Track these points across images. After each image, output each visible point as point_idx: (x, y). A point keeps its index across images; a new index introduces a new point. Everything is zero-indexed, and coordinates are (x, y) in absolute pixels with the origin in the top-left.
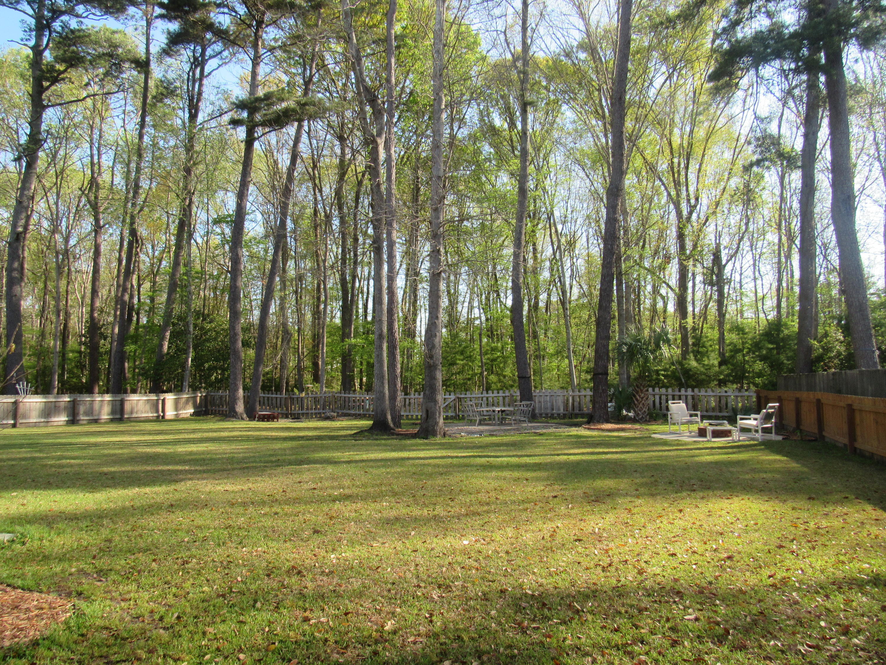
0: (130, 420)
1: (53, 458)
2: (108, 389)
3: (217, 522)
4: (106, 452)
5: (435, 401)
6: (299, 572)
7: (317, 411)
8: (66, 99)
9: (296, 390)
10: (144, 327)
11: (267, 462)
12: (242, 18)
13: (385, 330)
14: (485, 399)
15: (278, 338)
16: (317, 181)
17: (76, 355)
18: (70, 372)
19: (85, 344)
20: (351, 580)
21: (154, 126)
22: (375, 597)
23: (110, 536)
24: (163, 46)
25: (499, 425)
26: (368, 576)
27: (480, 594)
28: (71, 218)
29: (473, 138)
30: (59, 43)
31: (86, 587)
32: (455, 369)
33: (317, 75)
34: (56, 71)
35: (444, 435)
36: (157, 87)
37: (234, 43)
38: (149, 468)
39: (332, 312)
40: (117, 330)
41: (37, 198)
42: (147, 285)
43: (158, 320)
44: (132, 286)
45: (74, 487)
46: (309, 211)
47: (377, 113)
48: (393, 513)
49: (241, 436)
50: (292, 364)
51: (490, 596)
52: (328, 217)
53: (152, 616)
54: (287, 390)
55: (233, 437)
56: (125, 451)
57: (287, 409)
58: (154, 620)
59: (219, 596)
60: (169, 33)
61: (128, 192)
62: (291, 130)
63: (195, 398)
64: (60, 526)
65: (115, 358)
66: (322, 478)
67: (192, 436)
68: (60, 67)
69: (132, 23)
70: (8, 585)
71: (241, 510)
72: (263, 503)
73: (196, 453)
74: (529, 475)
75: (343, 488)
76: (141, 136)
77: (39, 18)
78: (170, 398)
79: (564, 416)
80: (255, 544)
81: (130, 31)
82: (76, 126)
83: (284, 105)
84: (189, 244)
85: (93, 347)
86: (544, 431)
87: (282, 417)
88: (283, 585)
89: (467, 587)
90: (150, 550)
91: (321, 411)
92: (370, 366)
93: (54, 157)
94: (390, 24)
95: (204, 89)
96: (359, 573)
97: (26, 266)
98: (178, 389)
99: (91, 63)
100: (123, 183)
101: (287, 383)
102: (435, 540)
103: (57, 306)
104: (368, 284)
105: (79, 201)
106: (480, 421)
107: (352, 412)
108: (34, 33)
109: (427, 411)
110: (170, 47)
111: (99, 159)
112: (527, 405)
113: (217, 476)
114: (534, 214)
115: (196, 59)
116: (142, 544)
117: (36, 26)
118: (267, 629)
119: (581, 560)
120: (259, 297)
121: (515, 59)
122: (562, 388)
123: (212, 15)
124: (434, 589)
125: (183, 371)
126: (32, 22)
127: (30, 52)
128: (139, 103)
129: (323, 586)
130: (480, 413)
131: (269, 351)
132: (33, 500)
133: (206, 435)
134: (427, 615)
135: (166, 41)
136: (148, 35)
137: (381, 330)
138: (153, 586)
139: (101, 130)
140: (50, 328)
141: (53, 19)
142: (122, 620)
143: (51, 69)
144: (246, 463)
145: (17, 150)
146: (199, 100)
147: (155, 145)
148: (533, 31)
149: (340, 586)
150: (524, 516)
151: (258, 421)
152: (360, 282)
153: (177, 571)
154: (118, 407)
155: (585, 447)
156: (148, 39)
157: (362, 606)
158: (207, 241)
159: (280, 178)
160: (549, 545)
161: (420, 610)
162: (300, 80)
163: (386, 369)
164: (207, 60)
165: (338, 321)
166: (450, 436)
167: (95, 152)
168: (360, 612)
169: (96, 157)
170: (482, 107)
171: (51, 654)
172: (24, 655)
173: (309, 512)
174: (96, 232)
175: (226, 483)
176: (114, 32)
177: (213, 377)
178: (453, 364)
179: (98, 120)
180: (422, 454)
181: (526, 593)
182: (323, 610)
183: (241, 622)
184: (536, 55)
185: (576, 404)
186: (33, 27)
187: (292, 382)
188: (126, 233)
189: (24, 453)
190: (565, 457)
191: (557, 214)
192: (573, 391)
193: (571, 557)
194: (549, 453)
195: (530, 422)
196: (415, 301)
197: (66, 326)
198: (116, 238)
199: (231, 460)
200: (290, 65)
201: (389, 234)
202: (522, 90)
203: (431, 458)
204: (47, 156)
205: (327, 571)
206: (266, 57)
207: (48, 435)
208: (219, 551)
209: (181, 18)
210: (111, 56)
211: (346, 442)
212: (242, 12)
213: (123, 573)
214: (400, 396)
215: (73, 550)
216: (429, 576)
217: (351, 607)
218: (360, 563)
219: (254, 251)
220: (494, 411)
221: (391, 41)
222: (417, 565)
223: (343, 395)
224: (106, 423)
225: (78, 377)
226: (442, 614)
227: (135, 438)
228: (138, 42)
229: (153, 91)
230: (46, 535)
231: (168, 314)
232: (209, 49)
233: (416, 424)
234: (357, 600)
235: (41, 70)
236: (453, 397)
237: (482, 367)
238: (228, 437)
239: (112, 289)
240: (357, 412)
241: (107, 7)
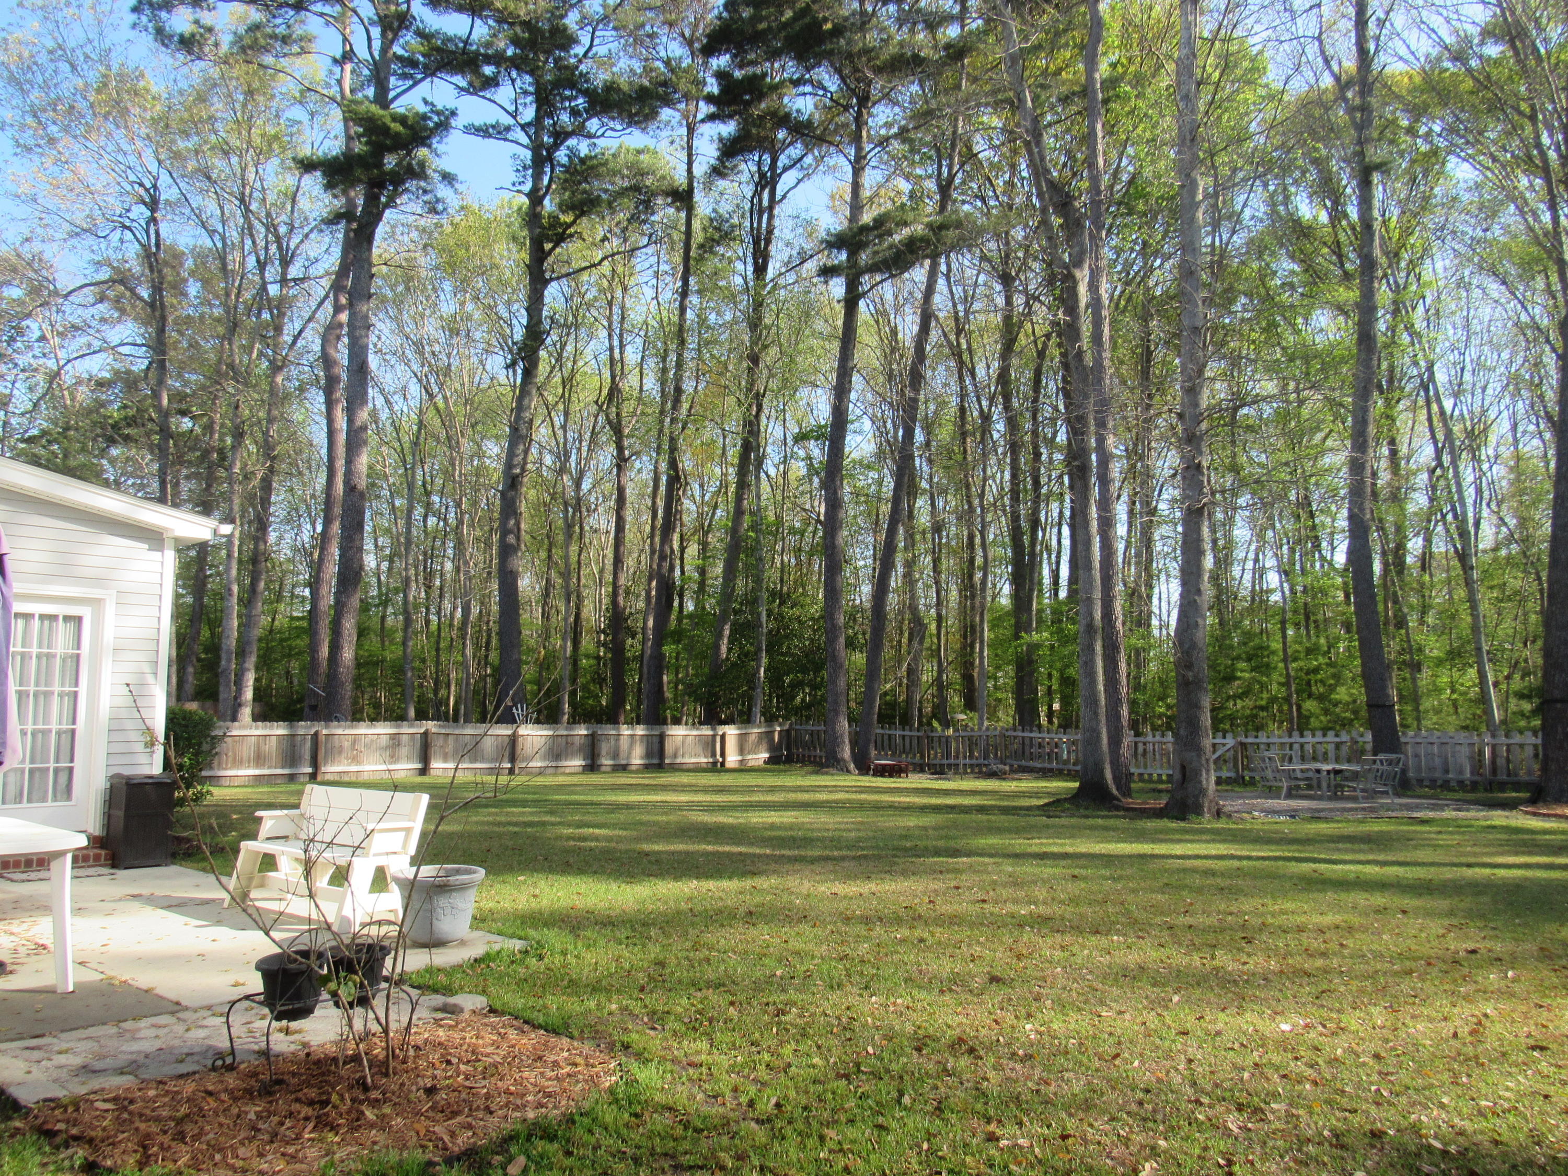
0: (675, 768)
1: (569, 825)
2: (638, 716)
3: (824, 947)
4: (645, 818)
5: (1199, 750)
6: (972, 1051)
7: (974, 761)
8: (575, 265)
9: (935, 724)
10: (691, 616)
11: (897, 849)
12: (835, 96)
13: (1098, 615)
14: (1296, 747)
15: (901, 633)
16: (966, 356)
17: (592, 662)
18: (584, 688)
19: (605, 645)
20: (1066, 1075)
21: (699, 292)
22: (1113, 1111)
23: (661, 957)
24: (713, 162)
25: (1330, 799)
26: (1097, 1070)
27: (1326, 1133)
28: (585, 449)
29: (1258, 248)
30: (566, 181)
31: (634, 1036)
32: (1234, 688)
33: (960, 175)
34: (561, 225)
35: (1219, 814)
36: (704, 229)
37: (821, 140)
38: (710, 848)
39: (994, 585)
40: (651, 623)
41: (537, 422)
42: (693, 550)
43: (710, 604)
44: (672, 551)
45: (604, 873)
46: (952, 409)
47: (1073, 225)
48: (1132, 958)
49: (850, 801)
50: (926, 677)
51: (1346, 1140)
52: (986, 418)
53: (736, 1098)
54: (920, 723)
55: (836, 802)
56: (672, 818)
57: (922, 757)
58: (739, 1104)
59: (839, 1076)
60: (721, 139)
61: (663, 403)
62: (919, 274)
63: (770, 734)
64: (588, 933)
65: (649, 667)
66: (994, 883)
67: (769, 798)
68: (567, 218)
69: (665, 133)
70: (526, 1022)
71: (862, 930)
72: (898, 921)
73: (781, 827)
74: (1409, 902)
75: (1035, 903)
76: (683, 310)
77: (536, 147)
78: (731, 732)
79: (1474, 786)
80: (890, 992)
81: (663, 147)
82: (589, 305)
83: (906, 232)
84: (758, 478)
85: (617, 649)
86: (1431, 814)
87: (914, 771)
88: (945, 1070)
89: (1298, 1117)
90: (724, 985)
91: (982, 761)
92: (1067, 682)
93: (559, 358)
94: (1091, 64)
95: (776, 222)
96: (1081, 1064)
97: (523, 526)
98: (745, 719)
99: (610, 204)
100: (658, 387)
101: (920, 710)
102: (1222, 1016)
103: (566, 586)
104: (1060, 533)
105: (596, 422)
106: (1290, 789)
107: (1038, 765)
108: (530, 172)
109: (1183, 768)
110: (723, 163)
111: (621, 353)
112: (1390, 763)
113: (817, 868)
114: (1391, 381)
115: (762, 175)
116: (710, 974)
117: (533, 161)
118: (925, 1146)
119: (1551, 1090)
120: (870, 561)
121: (1342, 84)
122: (1466, 728)
123: (786, 100)
124: (1229, 1111)
125: (751, 688)
126: (528, 154)
127: (526, 201)
128: (678, 258)
129: (1016, 1081)
130: (1290, 775)
131: (888, 652)
132: (547, 890)
133: (792, 796)
134: (1222, 1162)
135: (716, 154)
136: (690, 148)
137: (1091, 614)
138: (734, 1047)
139: (623, 308)
140: (557, 620)
141: (556, 146)
142: (691, 1097)
143: (554, 221)
144: (863, 849)
145: (511, 351)
146: (768, 241)
147: (702, 321)
148: (1381, 23)
149: (1047, 1083)
150: (1405, 986)
151: (874, 775)
152: (1044, 530)
153: (768, 1026)
154: (656, 747)
155: (1530, 853)
156: (690, 155)
157: (1091, 1125)
158: (785, 473)
159: (901, 356)
160: (1470, 1050)
161: (1205, 1149)
162: (931, 185)
163: (1101, 687)
164: (780, 175)
165: (1005, 601)
166: (1229, 816)
167: (616, 343)
168: (1089, 1136)
169: (617, 351)
170: (1272, 188)
171: (593, 1140)
172: (556, 1136)
173: (978, 942)
174: (619, 467)
175: (833, 881)
176: (639, 152)
177: (799, 699)
178: (1230, 678)
179: (619, 293)
180: (1178, 849)
181: (1430, 1146)
182: (1020, 1124)
183: (880, 1127)
184: (1388, 70)
185: (1501, 762)
186: (529, 162)
187: (928, 709)
188: (663, 466)
189: (527, 814)
190: (1487, 871)
191: (1441, 377)
192: (1493, 736)
193: (1524, 1081)
194: (1447, 860)
195: (1399, 795)
196: (1150, 561)
197: (578, 616)
198: (647, 476)
199: (836, 842)
200: (913, 163)
201: (1101, 440)
202: (1360, 143)
203: (1197, 857)
204: (550, 355)
205: (1021, 1052)
206: (874, 155)
207: (561, 788)
208: (834, 997)
209: (740, 114)
210: (636, 189)
211: (1032, 820)
212: (833, 88)
213: (687, 1020)
214: (1128, 739)
215: (611, 975)
216: (1217, 1085)
217: (1071, 1125)
218: (1081, 1044)
219: (862, 483)
220: (1318, 771)
221: (1095, 92)
222: (1190, 1061)
223: (1020, 734)
224: (637, 772)
225: (597, 698)
226: (1252, 1163)
227: (683, 798)
228: (673, 162)
229: (698, 236)
230: (571, 947)
231: (727, 595)
232: (782, 157)
233: (1160, 791)
234: (1081, 1114)
235: (542, 227)
236: (1230, 741)
237: (1287, 684)
238: (827, 802)
239: (643, 558)
240: (1047, 765)
241: (631, 116)
